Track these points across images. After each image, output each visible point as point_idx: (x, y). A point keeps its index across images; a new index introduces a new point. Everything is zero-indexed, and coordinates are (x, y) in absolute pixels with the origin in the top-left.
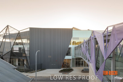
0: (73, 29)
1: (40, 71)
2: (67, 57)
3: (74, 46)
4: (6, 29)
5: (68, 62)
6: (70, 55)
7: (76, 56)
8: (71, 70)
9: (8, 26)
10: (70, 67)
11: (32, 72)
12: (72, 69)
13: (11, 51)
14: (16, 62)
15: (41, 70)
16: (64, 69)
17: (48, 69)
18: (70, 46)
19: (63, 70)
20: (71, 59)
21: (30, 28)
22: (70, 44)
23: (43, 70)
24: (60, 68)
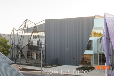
0: (96, 17)
1: (55, 66)
2: (87, 52)
3: (97, 38)
4: (25, 23)
5: (89, 58)
6: (91, 50)
7: (99, 51)
8: (92, 69)
9: (26, 20)
10: (92, 64)
11: (47, 67)
12: (93, 67)
13: (29, 44)
14: (34, 55)
15: (57, 66)
16: (83, 66)
17: (65, 65)
18: (91, 38)
19: (81, 67)
20: (92, 55)
21: (46, 21)
22: (92, 36)
23: (59, 66)
24: (79, 65)
